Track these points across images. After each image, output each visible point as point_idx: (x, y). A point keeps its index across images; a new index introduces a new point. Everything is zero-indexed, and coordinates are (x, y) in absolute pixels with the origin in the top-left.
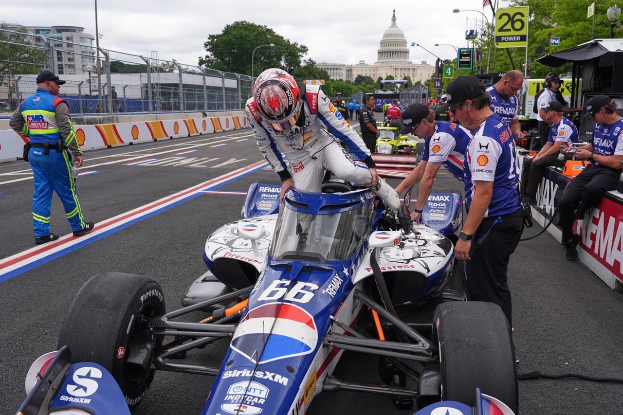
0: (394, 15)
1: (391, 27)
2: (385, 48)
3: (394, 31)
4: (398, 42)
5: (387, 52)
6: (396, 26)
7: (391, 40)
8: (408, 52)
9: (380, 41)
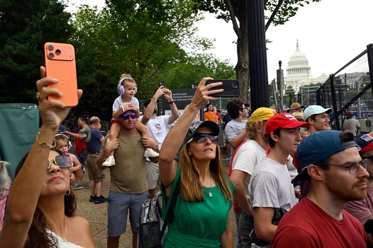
0: (297, 43)
1: (295, 52)
2: (291, 66)
3: (298, 54)
4: (302, 62)
5: (294, 69)
6: (299, 51)
7: (296, 60)
8: (310, 69)
9: (288, 62)
